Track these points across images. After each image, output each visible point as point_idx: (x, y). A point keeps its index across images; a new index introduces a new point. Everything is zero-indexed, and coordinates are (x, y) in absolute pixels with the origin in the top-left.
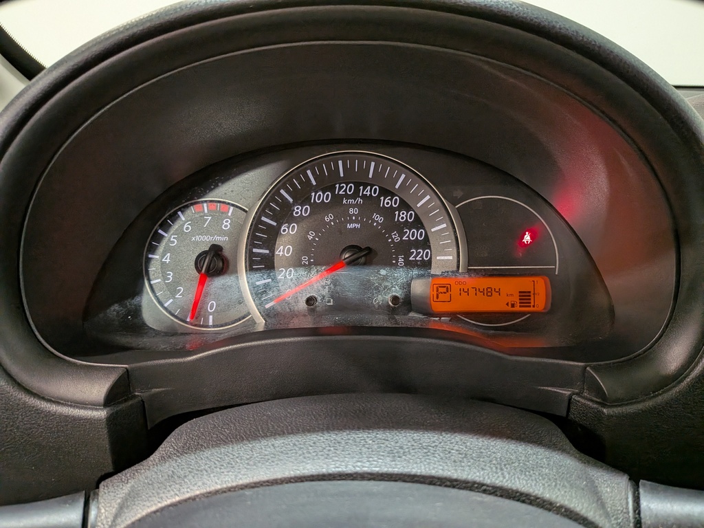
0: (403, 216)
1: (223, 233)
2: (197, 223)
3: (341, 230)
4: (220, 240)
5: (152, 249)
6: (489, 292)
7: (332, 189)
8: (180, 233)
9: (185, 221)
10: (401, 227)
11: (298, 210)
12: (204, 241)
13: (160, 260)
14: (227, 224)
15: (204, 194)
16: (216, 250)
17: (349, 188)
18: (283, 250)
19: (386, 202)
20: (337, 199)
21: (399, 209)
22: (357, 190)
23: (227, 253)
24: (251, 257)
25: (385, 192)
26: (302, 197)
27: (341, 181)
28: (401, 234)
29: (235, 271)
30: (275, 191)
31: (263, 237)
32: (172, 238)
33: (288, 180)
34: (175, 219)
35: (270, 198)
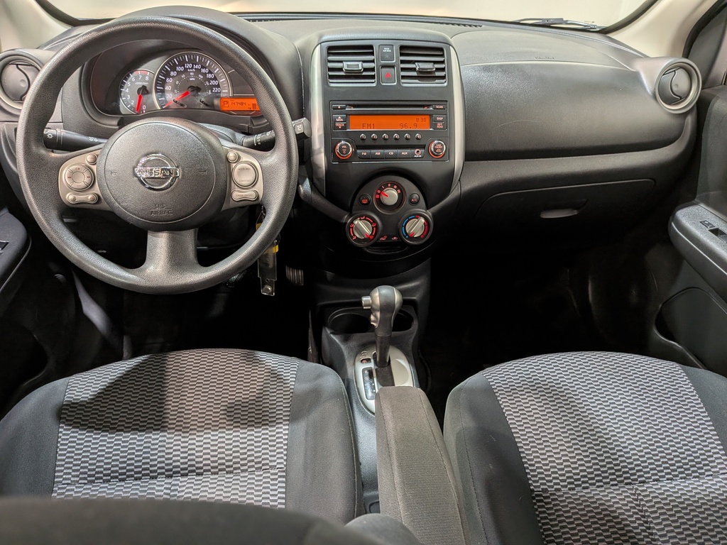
0: (209, 76)
1: (146, 81)
2: (137, 78)
3: (188, 80)
4: (145, 84)
5: (122, 87)
6: (242, 104)
7: (184, 66)
8: (131, 81)
9: (132, 77)
10: (209, 80)
11: (172, 74)
12: (140, 84)
13: (125, 90)
14: (147, 78)
15: (139, 67)
16: (144, 88)
17: (190, 66)
18: (168, 88)
19: (203, 71)
20: (186, 69)
21: (208, 73)
22: (193, 66)
23: (148, 88)
24: (156, 89)
25: (203, 67)
26: (173, 68)
27: (187, 63)
28: (210, 82)
29: (151, 93)
30: (164, 67)
31: (161, 83)
32: (128, 83)
33: (168, 62)
34: (128, 76)
35: (162, 69)
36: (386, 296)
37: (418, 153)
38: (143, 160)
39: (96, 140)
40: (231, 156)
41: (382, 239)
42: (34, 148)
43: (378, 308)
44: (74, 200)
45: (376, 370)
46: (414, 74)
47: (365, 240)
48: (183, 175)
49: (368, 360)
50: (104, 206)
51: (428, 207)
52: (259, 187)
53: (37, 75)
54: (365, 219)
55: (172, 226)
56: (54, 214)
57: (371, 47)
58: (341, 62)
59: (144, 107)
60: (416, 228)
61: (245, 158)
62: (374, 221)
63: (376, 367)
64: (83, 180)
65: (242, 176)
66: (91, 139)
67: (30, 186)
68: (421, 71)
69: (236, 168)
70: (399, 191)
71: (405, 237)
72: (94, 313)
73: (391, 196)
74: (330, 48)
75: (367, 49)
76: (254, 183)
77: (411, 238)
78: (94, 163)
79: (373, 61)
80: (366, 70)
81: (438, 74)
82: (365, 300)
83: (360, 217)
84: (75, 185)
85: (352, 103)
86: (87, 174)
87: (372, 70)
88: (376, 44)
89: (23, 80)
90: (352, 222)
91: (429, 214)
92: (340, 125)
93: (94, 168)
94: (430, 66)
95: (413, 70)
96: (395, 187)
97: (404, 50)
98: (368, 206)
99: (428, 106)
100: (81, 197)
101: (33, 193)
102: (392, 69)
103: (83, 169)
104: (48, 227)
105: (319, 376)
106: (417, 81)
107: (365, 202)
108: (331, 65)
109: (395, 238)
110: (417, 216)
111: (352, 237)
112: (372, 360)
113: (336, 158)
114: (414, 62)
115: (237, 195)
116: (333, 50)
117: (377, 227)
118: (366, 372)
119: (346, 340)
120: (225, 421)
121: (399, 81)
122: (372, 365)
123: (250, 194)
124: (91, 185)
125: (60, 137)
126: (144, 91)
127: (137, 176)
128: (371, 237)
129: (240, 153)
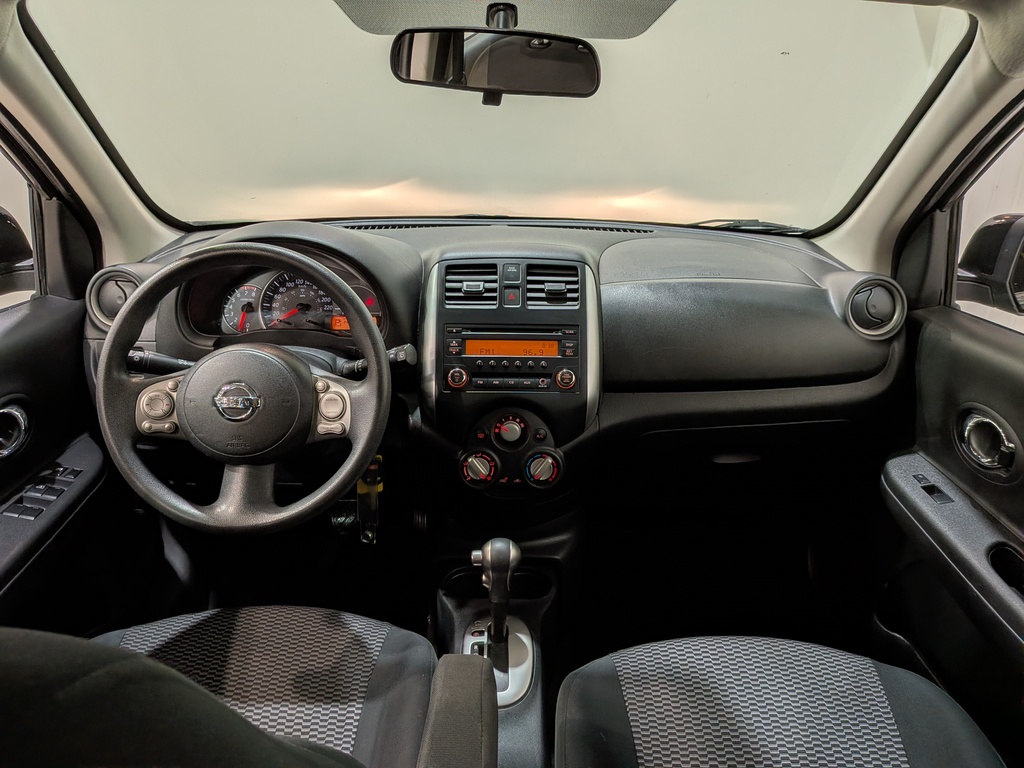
0: (321, 293)
1: (252, 298)
2: (242, 294)
3: (298, 297)
4: (250, 300)
5: (226, 304)
7: (294, 281)
8: (236, 297)
9: (238, 293)
10: (321, 296)
11: (281, 289)
12: (246, 300)
13: (228, 307)
14: (254, 294)
15: (246, 282)
16: (249, 304)
17: (301, 281)
18: (275, 305)
20: (296, 285)
22: (304, 282)
23: (253, 305)
24: (262, 306)
26: (283, 284)
27: (297, 278)
28: (321, 299)
29: (257, 310)
30: (272, 282)
31: (268, 299)
32: (233, 299)
33: (277, 278)
34: (234, 292)
35: (270, 285)
36: (499, 552)
37: (543, 382)
38: (225, 388)
39: (186, 363)
40: (320, 385)
41: (502, 481)
42: (115, 374)
43: (489, 566)
44: (151, 427)
45: (489, 646)
46: (543, 295)
47: (481, 481)
48: (264, 406)
49: (481, 633)
50: (180, 435)
51: (558, 445)
52: (347, 420)
53: (135, 290)
54: (481, 457)
55: (251, 459)
56: (128, 443)
57: (494, 266)
58: (461, 281)
59: (248, 325)
60: (542, 469)
61: (335, 387)
62: (493, 459)
63: (490, 642)
64: (162, 407)
65: (329, 408)
66: (181, 362)
67: (106, 412)
68: (550, 292)
69: (324, 397)
70: (522, 425)
71: (529, 479)
72: (177, 558)
73: (513, 430)
74: (449, 267)
75: (488, 268)
76: (341, 415)
77: (538, 482)
78: (175, 389)
79: (495, 281)
80: (488, 290)
81: (569, 295)
82: (476, 554)
83: (474, 453)
84: (152, 413)
85: (469, 326)
86: (166, 401)
87: (494, 290)
88: (500, 263)
89: (120, 297)
90: (466, 460)
91: (559, 453)
92: (454, 351)
93: (174, 395)
94: (562, 286)
95: (542, 291)
96: (518, 420)
97: (532, 269)
98: (487, 442)
99: (557, 331)
100: (157, 426)
101: (108, 420)
102: (517, 290)
103: (163, 396)
104: (119, 457)
105: (408, 646)
106: (545, 303)
107: (481, 436)
108: (448, 285)
109: (517, 480)
110: (544, 455)
111: (466, 477)
112: (486, 633)
113: (447, 386)
114: (542, 282)
115: (323, 427)
116: (452, 269)
117: (496, 466)
118: (476, 647)
119: (460, 606)
120: (290, 692)
121: (524, 303)
122: (484, 639)
123: (336, 427)
124: (169, 414)
125: (147, 360)
126: (249, 308)
127: (215, 405)
128: (489, 479)
129: (331, 383)
